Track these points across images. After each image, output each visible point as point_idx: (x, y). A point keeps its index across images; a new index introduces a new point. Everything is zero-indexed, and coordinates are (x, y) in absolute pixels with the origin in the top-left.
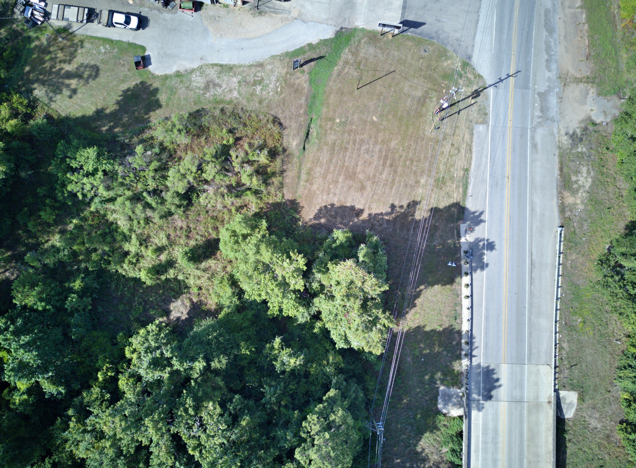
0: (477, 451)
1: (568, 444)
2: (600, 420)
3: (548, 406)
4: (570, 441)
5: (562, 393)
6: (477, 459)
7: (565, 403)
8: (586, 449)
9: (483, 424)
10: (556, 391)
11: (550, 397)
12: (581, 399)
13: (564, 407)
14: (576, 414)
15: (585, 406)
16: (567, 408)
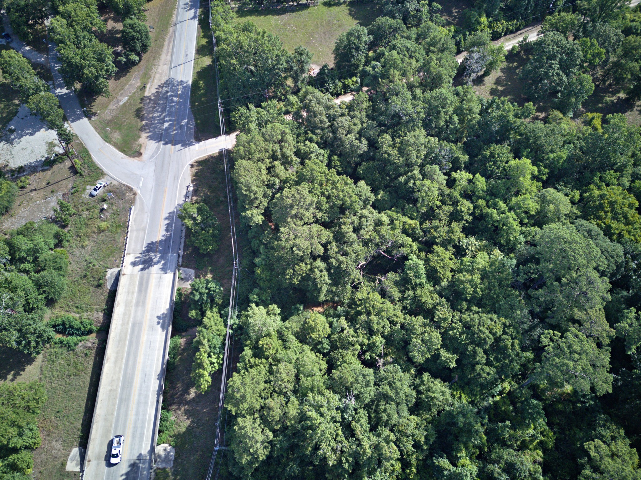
0: (150, 420)
1: (80, 427)
2: (52, 448)
3: (91, 458)
4: (78, 430)
5: (78, 469)
6: (150, 415)
7: (77, 460)
8: (68, 424)
10: (82, 471)
11: (89, 465)
12: (63, 465)
13: (78, 458)
14: (70, 451)
15: (62, 459)
16: (76, 456)
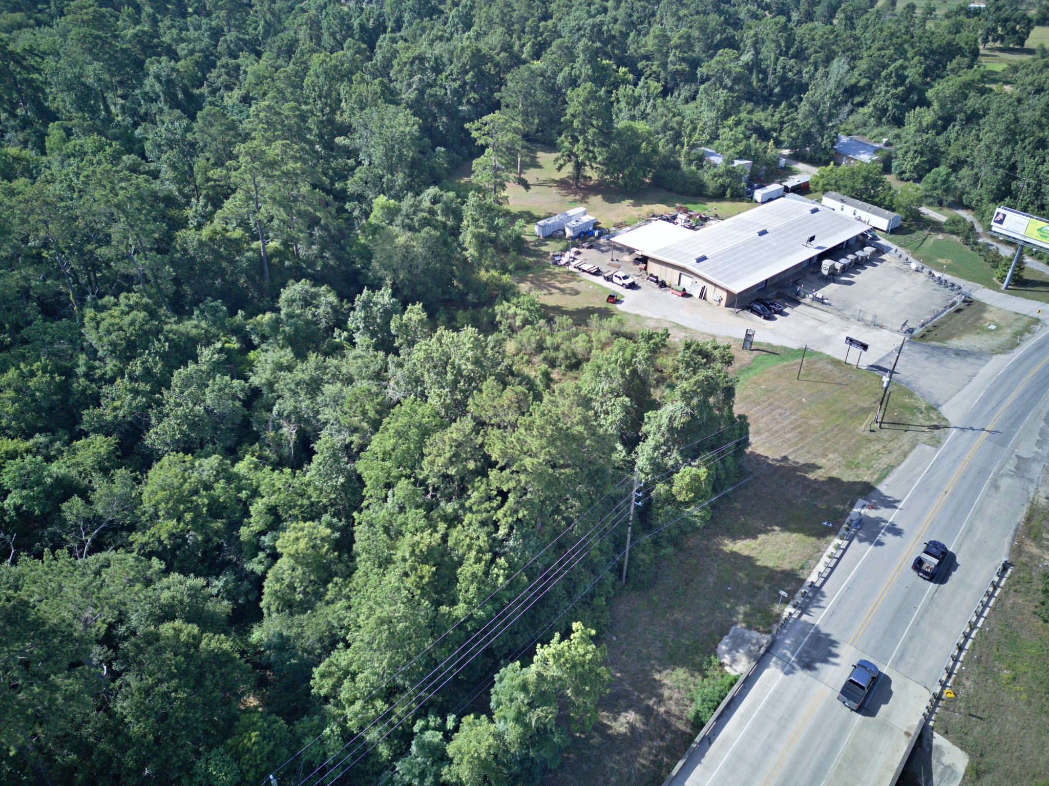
3: (901, 736)
5: (939, 739)
7: (939, 761)
9: (776, 691)
10: (926, 728)
13: (936, 767)
